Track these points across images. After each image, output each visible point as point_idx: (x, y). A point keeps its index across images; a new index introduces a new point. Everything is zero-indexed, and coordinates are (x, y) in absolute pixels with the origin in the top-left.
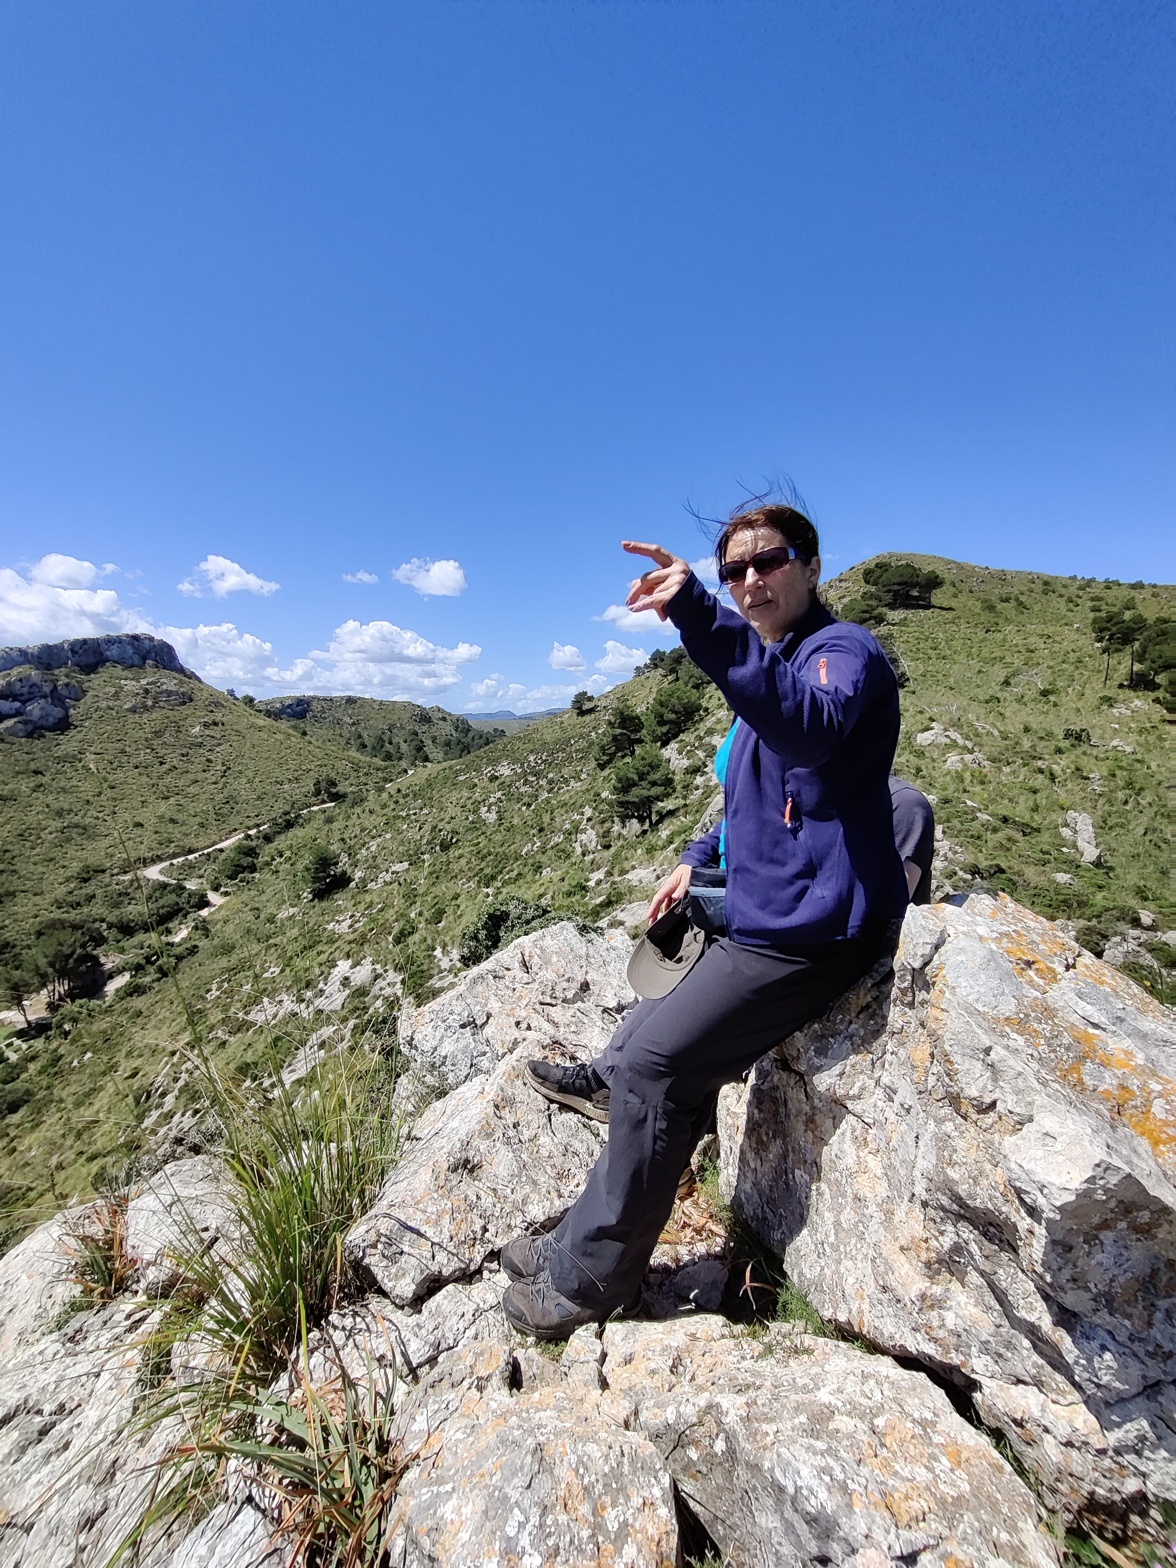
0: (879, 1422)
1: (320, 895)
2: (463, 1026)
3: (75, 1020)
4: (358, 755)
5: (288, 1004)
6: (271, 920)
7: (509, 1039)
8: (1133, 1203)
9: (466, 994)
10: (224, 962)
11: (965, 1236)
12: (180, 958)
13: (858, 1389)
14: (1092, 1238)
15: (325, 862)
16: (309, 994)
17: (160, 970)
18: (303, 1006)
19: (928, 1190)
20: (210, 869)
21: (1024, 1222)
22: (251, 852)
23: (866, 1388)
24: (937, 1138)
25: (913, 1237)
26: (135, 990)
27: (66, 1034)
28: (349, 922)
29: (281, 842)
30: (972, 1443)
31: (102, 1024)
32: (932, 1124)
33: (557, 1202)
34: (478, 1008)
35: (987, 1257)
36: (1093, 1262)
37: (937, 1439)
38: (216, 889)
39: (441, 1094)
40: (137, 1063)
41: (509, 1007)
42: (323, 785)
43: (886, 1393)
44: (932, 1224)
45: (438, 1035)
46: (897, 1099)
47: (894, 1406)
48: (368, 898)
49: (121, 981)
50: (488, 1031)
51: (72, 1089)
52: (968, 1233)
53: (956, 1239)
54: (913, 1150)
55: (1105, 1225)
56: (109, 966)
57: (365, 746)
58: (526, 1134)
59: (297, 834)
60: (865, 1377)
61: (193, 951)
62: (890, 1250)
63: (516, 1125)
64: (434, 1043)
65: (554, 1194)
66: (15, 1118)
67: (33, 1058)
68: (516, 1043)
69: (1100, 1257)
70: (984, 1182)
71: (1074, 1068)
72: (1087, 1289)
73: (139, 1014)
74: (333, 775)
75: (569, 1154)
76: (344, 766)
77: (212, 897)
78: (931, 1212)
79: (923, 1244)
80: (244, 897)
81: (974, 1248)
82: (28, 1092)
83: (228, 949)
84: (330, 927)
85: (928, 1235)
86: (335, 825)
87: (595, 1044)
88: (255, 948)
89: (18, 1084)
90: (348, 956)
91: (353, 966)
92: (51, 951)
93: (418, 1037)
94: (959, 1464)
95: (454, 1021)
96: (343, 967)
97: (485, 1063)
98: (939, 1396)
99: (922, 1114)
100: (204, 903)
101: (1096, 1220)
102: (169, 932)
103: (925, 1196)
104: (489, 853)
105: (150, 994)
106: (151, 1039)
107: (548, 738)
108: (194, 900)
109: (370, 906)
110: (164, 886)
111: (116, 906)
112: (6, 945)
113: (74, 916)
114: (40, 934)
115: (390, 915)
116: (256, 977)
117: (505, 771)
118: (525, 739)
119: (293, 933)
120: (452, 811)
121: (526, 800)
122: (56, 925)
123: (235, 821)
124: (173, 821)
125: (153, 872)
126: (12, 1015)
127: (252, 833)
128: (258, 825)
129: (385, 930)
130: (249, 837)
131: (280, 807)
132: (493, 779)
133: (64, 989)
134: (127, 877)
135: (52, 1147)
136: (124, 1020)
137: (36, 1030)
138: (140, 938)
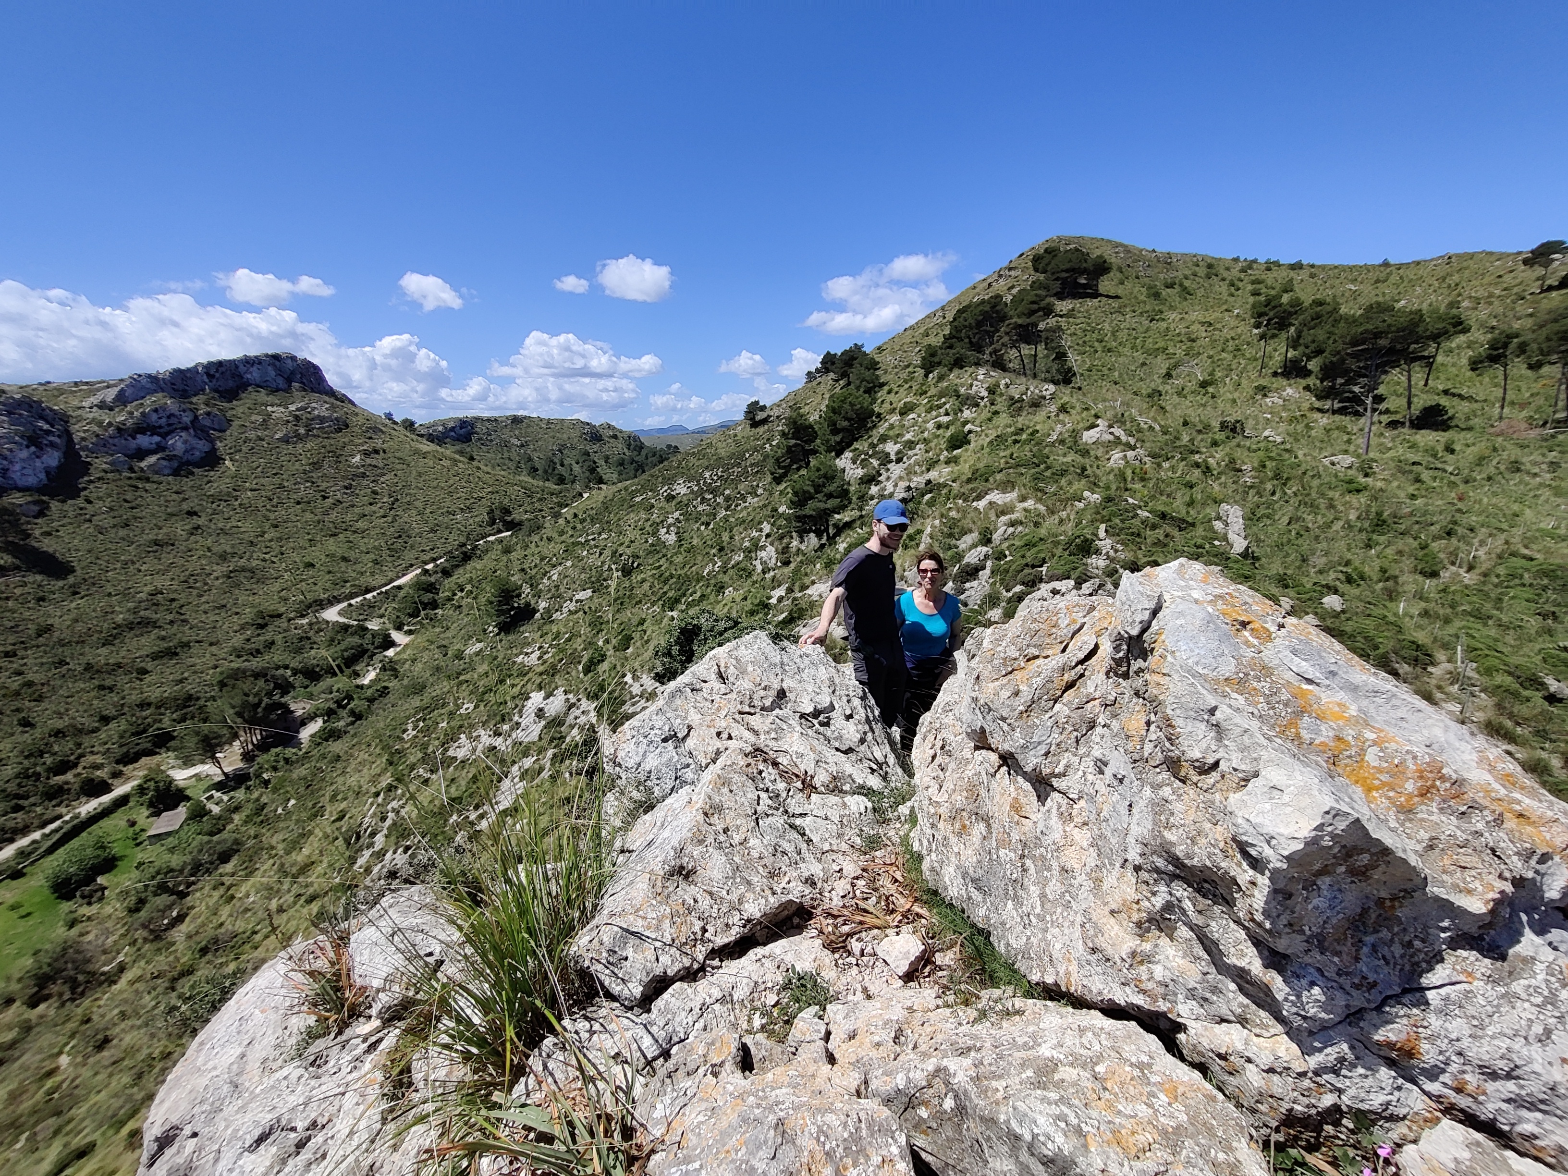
0: (1100, 1069)
1: (506, 628)
2: (665, 740)
3: (274, 769)
4: (530, 479)
5: (486, 739)
6: (459, 656)
7: (711, 749)
8: (1355, 848)
9: (665, 708)
10: (416, 702)
11: (1178, 894)
12: (371, 700)
13: (1077, 1041)
14: (1310, 885)
15: (507, 595)
16: (506, 727)
17: (352, 713)
18: (500, 740)
19: (1143, 855)
20: (390, 608)
21: (1244, 874)
22: (431, 588)
23: (1085, 1041)
24: (1153, 803)
25: (1125, 901)
26: (329, 735)
27: (266, 783)
28: (538, 653)
29: (460, 576)
30: (1186, 1079)
31: (301, 773)
32: (1147, 791)
33: (772, 899)
34: (678, 721)
35: (1200, 912)
36: (1310, 907)
37: (1154, 1079)
38: (399, 628)
39: (649, 807)
40: (343, 805)
41: (708, 718)
42: (497, 513)
43: (1104, 1043)
44: (1144, 887)
45: (641, 751)
46: (1109, 771)
47: (1113, 1054)
48: (554, 629)
49: (314, 727)
50: (690, 743)
51: (280, 836)
52: (1181, 891)
53: (1168, 898)
54: (1126, 818)
55: (1324, 871)
56: (299, 713)
57: (536, 470)
58: (737, 838)
59: (475, 566)
60: (1082, 1031)
61: (384, 692)
62: (1101, 915)
63: (726, 831)
64: (638, 759)
65: (768, 892)
66: (229, 867)
67: (237, 809)
68: (718, 753)
69: (1316, 901)
70: (1202, 841)
71: (1292, 724)
72: (1302, 932)
73: (338, 758)
74: (506, 502)
75: (779, 855)
76: (516, 493)
77: (397, 637)
78: (1144, 875)
79: (1135, 906)
80: (429, 635)
81: (1187, 905)
82: (237, 842)
83: (419, 689)
84: (519, 659)
85: (1140, 896)
86: (514, 556)
87: (795, 748)
88: (446, 685)
89: (224, 835)
90: (540, 687)
91: (547, 697)
92: (237, 701)
93: (621, 754)
94: (1176, 1098)
95: (656, 735)
96: (536, 698)
97: (689, 775)
98: (1153, 1042)
99: (1136, 783)
100: (389, 643)
101: (1317, 867)
102: (357, 675)
103: (1138, 860)
104: (672, 576)
105: (346, 738)
106: (352, 781)
107: (723, 453)
108: (378, 641)
109: (557, 636)
110: (345, 628)
111: (299, 651)
112: (189, 698)
113: (256, 664)
114: (222, 684)
115: (578, 644)
116: (451, 714)
117: (681, 489)
118: (700, 454)
119: (483, 668)
120: (630, 535)
121: (704, 519)
122: (237, 675)
123: (409, 556)
124: (345, 559)
125: (332, 614)
126: (207, 769)
127: (430, 567)
128: (434, 560)
129: (574, 659)
130: (426, 572)
131: (455, 539)
132: (670, 498)
133: (256, 739)
134: (305, 622)
135: (270, 892)
136: (323, 765)
137: (235, 781)
138: (328, 682)
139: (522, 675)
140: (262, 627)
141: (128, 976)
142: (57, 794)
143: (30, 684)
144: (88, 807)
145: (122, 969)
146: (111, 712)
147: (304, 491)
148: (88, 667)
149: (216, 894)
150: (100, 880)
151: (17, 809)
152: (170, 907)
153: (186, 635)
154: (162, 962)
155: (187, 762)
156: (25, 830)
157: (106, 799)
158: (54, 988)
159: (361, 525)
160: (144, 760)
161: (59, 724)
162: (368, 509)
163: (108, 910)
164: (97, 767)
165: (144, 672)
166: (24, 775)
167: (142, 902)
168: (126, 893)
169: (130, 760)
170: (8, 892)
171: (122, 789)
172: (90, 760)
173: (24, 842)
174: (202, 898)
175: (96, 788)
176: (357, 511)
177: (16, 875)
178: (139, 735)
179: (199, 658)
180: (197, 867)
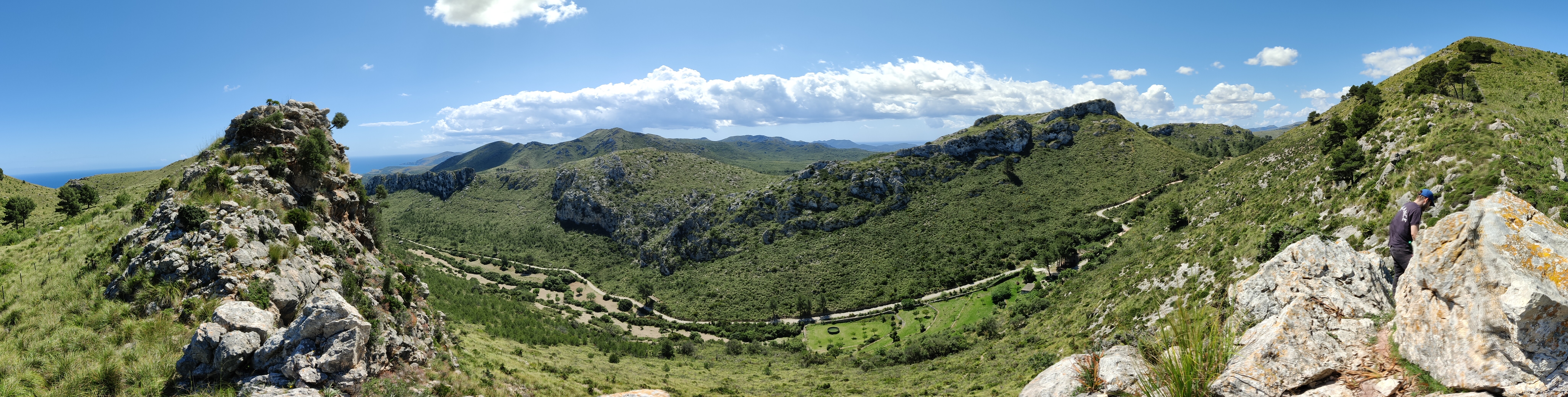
1: (1174, 229)
3: (1067, 277)
4: (1195, 154)
5: (1156, 283)
6: (1150, 240)
10: (1127, 259)
12: (1108, 255)
15: (1177, 212)
16: (1166, 279)
17: (1100, 260)
18: (1163, 284)
20: (1124, 213)
22: (1142, 205)
26: (1089, 268)
27: (1063, 282)
28: (1188, 244)
29: (1156, 201)
31: (1076, 281)
38: (1126, 223)
40: (1089, 300)
42: (1178, 171)
48: (1198, 231)
49: (1084, 263)
51: (1063, 306)
56: (1080, 255)
57: (1198, 150)
59: (1164, 196)
61: (1115, 252)
66: (1043, 312)
67: (1051, 290)
73: (1090, 279)
74: (1182, 165)
76: (1188, 160)
77: (1124, 227)
80: (1139, 227)
82: (1048, 303)
83: (1129, 253)
84: (1178, 245)
86: (1183, 192)
88: (1141, 253)
89: (1045, 299)
90: (1187, 261)
91: (1190, 267)
92: (1059, 245)
96: (1184, 267)
100: (1120, 230)
102: (1105, 242)
104: (1264, 206)
105: (1096, 270)
106: (1095, 290)
107: (1295, 139)
108: (1116, 228)
109: (1199, 235)
110: (1104, 220)
111: (1085, 228)
112: (1045, 240)
113: (1069, 230)
114: (1056, 237)
115: (1209, 240)
116: (1142, 268)
117: (1272, 159)
118: (1283, 140)
119: (1160, 248)
120: (1243, 183)
121: (1283, 174)
122: (1062, 234)
123: (1136, 189)
124: (1109, 189)
125: (1100, 213)
126: (1044, 270)
127: (1143, 195)
128: (1146, 192)
129: (1206, 248)
130: (1141, 197)
131: (1157, 182)
132: (1266, 164)
133: (1063, 262)
134: (1090, 215)
135: (1055, 328)
136: (1084, 280)
137: (1052, 278)
138: (1094, 243)
139: (1178, 253)
140: (1074, 215)
141: (1005, 339)
142: (1000, 265)
143: (1002, 223)
144: (1008, 273)
145: (1004, 335)
146: (1021, 239)
147: (1100, 157)
148: (1019, 221)
149: (1037, 321)
150: (1005, 301)
151: (990, 267)
152: (1022, 320)
153: (1050, 214)
154: (1015, 339)
155: (1039, 266)
156: (990, 275)
157: (1013, 272)
158: (985, 333)
159: (1118, 173)
160: (1027, 261)
161: (1007, 240)
162: (1122, 166)
163: (1005, 313)
164: (1013, 259)
165: (1033, 226)
166: (995, 256)
167: (1014, 314)
168: (1011, 308)
169: (1022, 259)
170: (982, 294)
171: (1018, 270)
172: (1012, 255)
173: (989, 279)
174: (1033, 321)
175: (1011, 267)
176: (1118, 167)
177: (985, 290)
178: (1027, 250)
179: (1051, 224)
180: (1034, 308)
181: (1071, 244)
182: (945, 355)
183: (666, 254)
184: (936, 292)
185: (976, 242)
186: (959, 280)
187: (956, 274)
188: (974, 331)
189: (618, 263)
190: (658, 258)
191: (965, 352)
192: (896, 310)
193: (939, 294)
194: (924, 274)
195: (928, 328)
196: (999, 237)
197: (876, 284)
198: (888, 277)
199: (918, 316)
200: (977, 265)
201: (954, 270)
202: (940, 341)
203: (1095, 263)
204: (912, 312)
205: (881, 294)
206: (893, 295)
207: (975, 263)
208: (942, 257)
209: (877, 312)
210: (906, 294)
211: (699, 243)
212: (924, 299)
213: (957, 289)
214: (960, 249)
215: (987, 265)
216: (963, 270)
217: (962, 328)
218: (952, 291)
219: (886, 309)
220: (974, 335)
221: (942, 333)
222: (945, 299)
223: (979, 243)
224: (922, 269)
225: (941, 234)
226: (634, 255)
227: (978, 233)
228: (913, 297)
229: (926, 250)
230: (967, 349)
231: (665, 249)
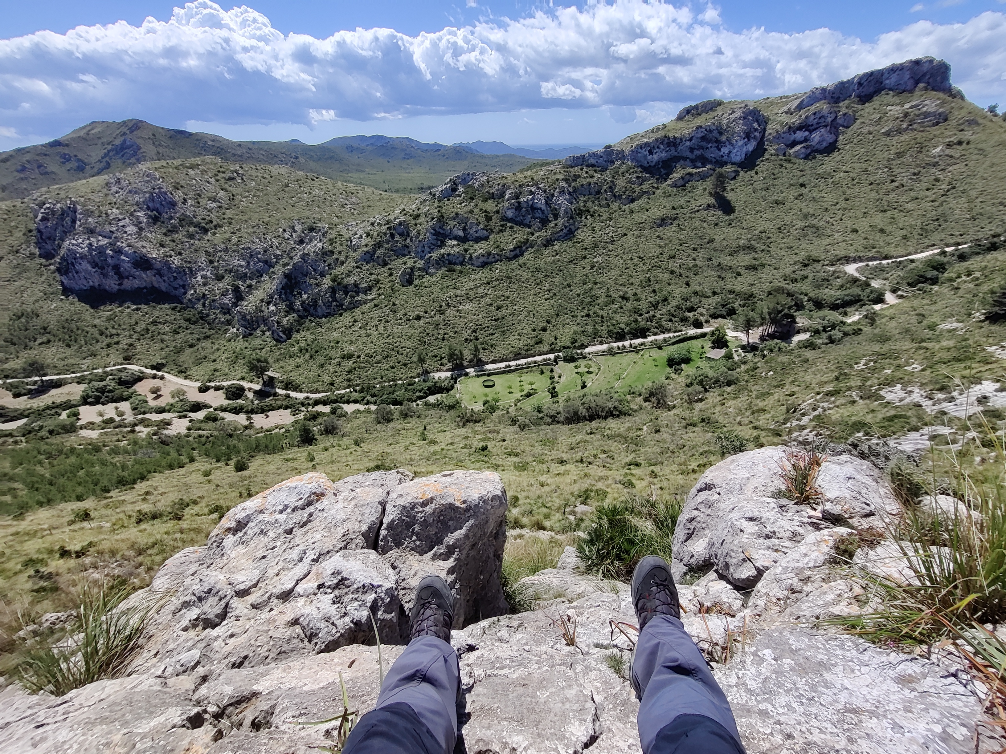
1: (994, 318)
3: (771, 351)
5: (917, 395)
6: (932, 327)
10: (877, 347)
12: (846, 334)
17: (830, 338)
18: (929, 402)
20: (896, 275)
22: (940, 267)
26: (809, 345)
27: (764, 356)
31: (783, 358)
38: (894, 291)
40: (796, 389)
49: (804, 337)
51: (757, 387)
56: (800, 325)
61: (857, 332)
66: (729, 389)
67: (745, 363)
73: (807, 361)
77: (890, 298)
80: (916, 303)
82: (737, 379)
83: (884, 339)
88: (908, 345)
89: (734, 373)
90: (998, 379)
91: (1000, 390)
92: (771, 306)
96: (987, 387)
100: (880, 300)
102: (846, 314)
105: (818, 351)
106: (808, 378)
108: (873, 296)
110: (855, 280)
111: (818, 287)
112: (752, 295)
113: (791, 287)
114: (770, 293)
116: (899, 366)
119: (949, 343)
122: (780, 290)
123: (936, 237)
124: (882, 231)
125: (851, 269)
126: (742, 336)
127: (950, 250)
128: (959, 244)
130: (944, 253)
133: (771, 330)
134: (832, 269)
135: (740, 412)
136: (797, 360)
137: (751, 348)
138: (826, 312)
139: (986, 361)
140: (806, 265)
141: (675, 412)
142: (684, 320)
143: (696, 266)
144: (692, 332)
145: (674, 407)
146: (718, 291)
147: (881, 175)
149: (719, 398)
150: (683, 366)
151: (671, 320)
152: (699, 393)
153: (767, 259)
154: (687, 414)
155: (736, 329)
156: (669, 331)
157: (699, 331)
158: (653, 399)
159: (909, 206)
160: (720, 320)
161: (698, 288)
162: (923, 194)
163: (680, 380)
164: (702, 315)
165: (739, 274)
166: (678, 307)
167: (691, 384)
168: (688, 376)
169: (715, 316)
170: (655, 353)
171: (706, 329)
172: (701, 310)
173: (667, 335)
174: (713, 397)
175: (698, 324)
176: (913, 194)
177: (660, 348)
178: (723, 306)
179: (766, 275)
180: (717, 381)
181: (790, 308)
182: (605, 418)
183: (275, 315)
184: (601, 343)
185: (657, 287)
186: (630, 333)
187: (627, 325)
188: (640, 395)
189: (207, 337)
190: (265, 321)
191: (627, 418)
192: (556, 361)
193: (605, 347)
194: (590, 321)
195: (589, 384)
196: (688, 284)
197: (534, 330)
198: (548, 322)
199: (579, 370)
200: (654, 316)
201: (625, 319)
202: (601, 401)
203: (819, 341)
204: (572, 365)
205: (540, 342)
206: (553, 343)
207: (652, 313)
208: (613, 302)
209: (535, 362)
210: (568, 344)
211: (318, 294)
212: (587, 350)
213: (627, 343)
214: (635, 294)
215: (667, 317)
216: (636, 321)
217: (627, 390)
218: (620, 344)
219: (545, 360)
220: (639, 400)
221: (604, 392)
222: (611, 353)
223: (661, 290)
224: (588, 315)
225: (614, 273)
226: (229, 323)
227: (661, 275)
228: (575, 347)
229: (593, 293)
230: (629, 415)
231: (272, 308)
